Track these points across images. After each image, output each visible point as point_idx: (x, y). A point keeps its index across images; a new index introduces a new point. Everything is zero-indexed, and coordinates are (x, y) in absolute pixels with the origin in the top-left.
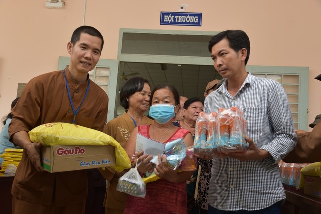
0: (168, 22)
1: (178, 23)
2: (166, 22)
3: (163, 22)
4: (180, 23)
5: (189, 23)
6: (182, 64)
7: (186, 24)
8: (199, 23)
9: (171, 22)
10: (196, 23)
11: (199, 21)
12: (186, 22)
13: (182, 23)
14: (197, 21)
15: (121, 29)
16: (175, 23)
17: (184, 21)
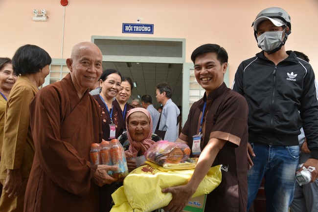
0: (128, 31)
1: (136, 31)
2: (127, 31)
3: (124, 31)
4: (137, 31)
5: (144, 32)
6: (140, 63)
7: (141, 32)
8: (151, 32)
9: (131, 31)
10: (149, 32)
11: (151, 30)
12: (141, 31)
13: (139, 31)
14: (149, 30)
15: (92, 37)
16: (133, 31)
17: (140, 30)
